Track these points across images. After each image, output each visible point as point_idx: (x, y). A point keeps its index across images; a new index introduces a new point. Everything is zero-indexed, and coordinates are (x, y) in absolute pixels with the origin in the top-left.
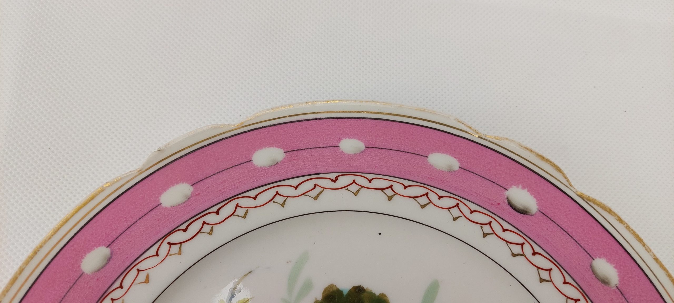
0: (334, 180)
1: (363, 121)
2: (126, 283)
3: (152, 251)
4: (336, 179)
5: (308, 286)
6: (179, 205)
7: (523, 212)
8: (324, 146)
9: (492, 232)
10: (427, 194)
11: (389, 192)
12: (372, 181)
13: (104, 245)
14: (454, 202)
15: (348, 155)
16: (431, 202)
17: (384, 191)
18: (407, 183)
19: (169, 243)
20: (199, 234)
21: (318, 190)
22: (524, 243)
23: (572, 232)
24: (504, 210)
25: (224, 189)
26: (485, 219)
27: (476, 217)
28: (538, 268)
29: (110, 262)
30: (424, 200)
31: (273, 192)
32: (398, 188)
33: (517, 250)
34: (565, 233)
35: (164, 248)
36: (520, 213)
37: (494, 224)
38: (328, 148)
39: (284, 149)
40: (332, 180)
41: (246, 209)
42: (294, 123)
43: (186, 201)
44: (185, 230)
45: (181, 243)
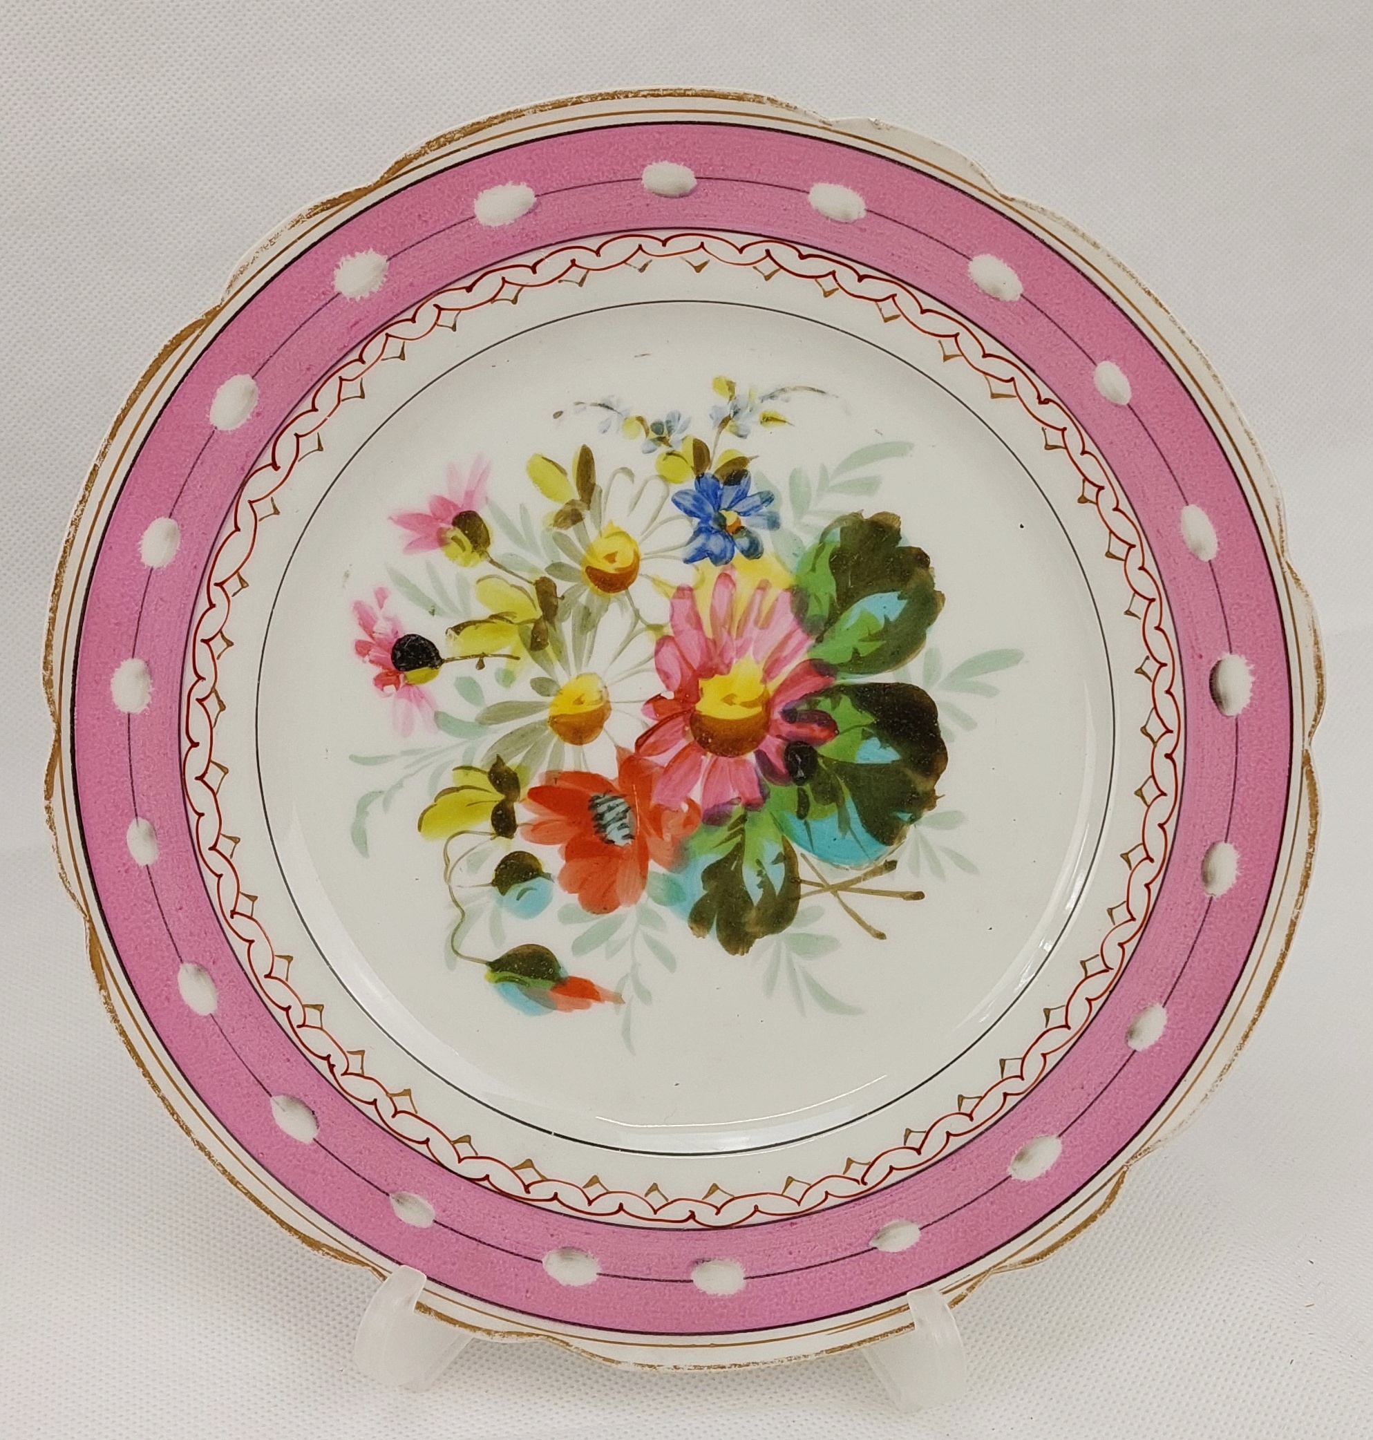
0: (1043, 399)
1: (1164, 367)
2: (674, 246)
3: (741, 240)
4: (1047, 401)
5: (869, 486)
6: (827, 218)
7: (1217, 699)
8: (1079, 343)
9: (1152, 678)
10: (1132, 546)
11: (1091, 492)
12: (1086, 456)
13: (696, 172)
14: (1152, 593)
15: (1095, 390)
16: (1125, 561)
17: (1087, 483)
18: (1124, 506)
19: (768, 252)
20: (813, 280)
21: (1008, 388)
22: (1171, 732)
23: (1242, 785)
24: (1197, 670)
25: (900, 257)
26: (1163, 654)
27: (1156, 640)
28: (1153, 776)
29: (682, 199)
30: (1119, 549)
31: (953, 328)
32: (1107, 498)
33: (1156, 729)
34: (1233, 776)
35: (757, 251)
36: (1212, 695)
37: (1166, 671)
38: (1080, 351)
39: (1025, 290)
40: (1039, 397)
41: (899, 313)
42: (1074, 271)
43: (841, 223)
44: (802, 257)
45: (782, 267)
